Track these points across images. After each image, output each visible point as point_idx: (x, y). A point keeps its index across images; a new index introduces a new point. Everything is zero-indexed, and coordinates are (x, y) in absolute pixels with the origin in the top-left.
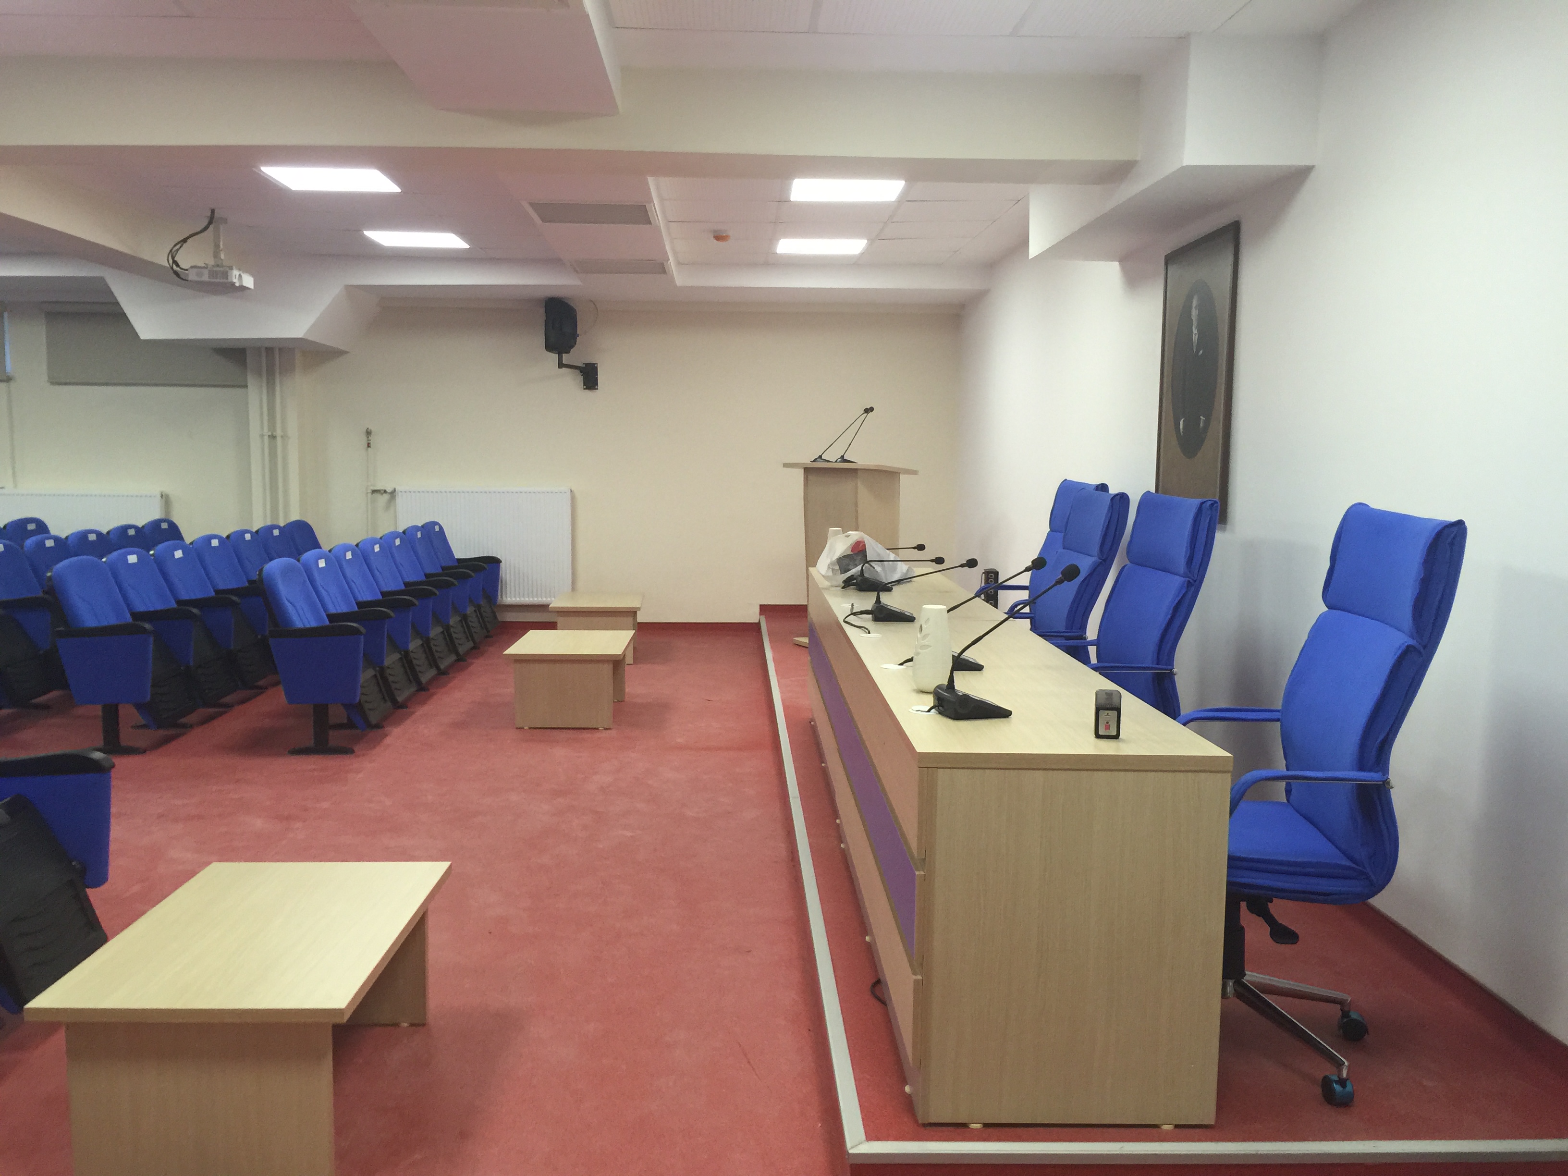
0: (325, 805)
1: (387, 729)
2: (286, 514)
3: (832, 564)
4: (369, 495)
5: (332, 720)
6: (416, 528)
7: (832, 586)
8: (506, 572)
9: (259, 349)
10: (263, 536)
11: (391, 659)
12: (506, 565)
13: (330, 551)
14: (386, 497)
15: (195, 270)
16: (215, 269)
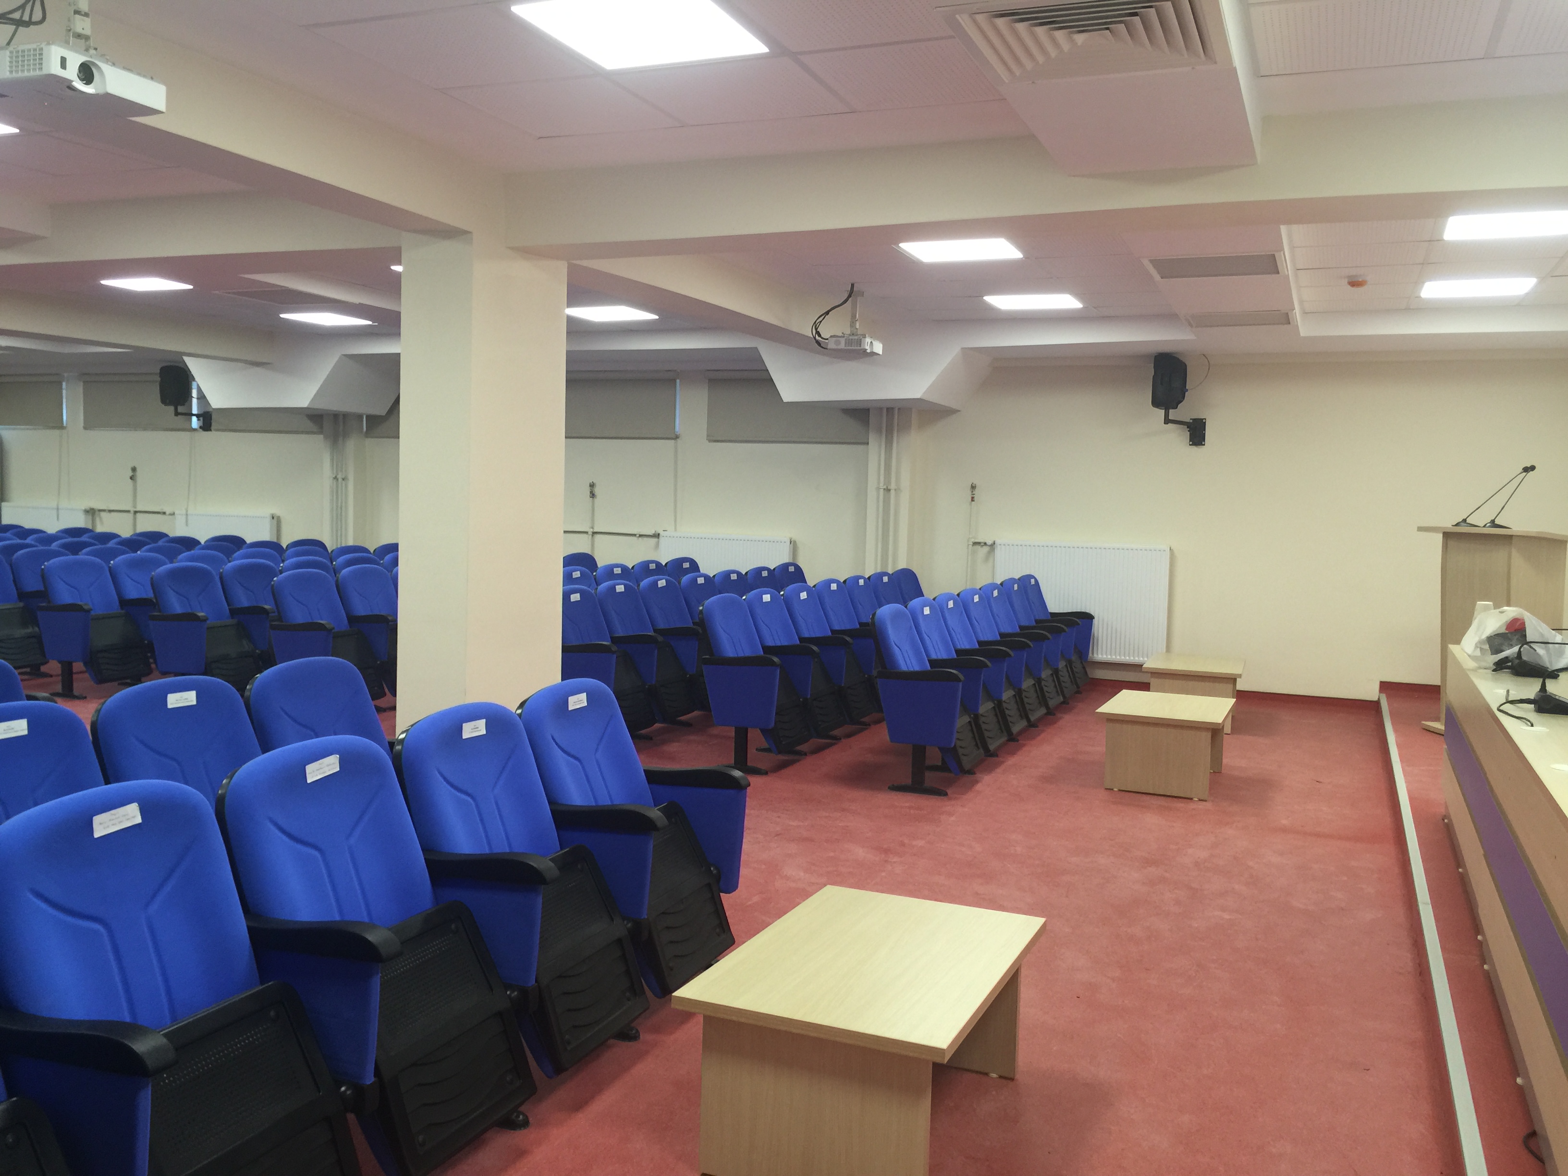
0: (920, 843)
1: (978, 775)
2: (895, 562)
3: (1481, 642)
4: (971, 546)
5: (928, 762)
6: (1012, 581)
7: (1480, 668)
8: (1098, 628)
9: (881, 409)
10: (874, 581)
11: (985, 707)
12: (1099, 622)
13: (934, 599)
14: (986, 549)
15: (834, 339)
16: (851, 337)
